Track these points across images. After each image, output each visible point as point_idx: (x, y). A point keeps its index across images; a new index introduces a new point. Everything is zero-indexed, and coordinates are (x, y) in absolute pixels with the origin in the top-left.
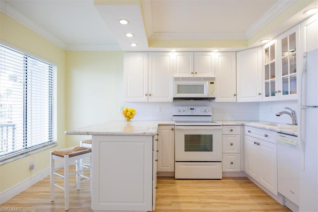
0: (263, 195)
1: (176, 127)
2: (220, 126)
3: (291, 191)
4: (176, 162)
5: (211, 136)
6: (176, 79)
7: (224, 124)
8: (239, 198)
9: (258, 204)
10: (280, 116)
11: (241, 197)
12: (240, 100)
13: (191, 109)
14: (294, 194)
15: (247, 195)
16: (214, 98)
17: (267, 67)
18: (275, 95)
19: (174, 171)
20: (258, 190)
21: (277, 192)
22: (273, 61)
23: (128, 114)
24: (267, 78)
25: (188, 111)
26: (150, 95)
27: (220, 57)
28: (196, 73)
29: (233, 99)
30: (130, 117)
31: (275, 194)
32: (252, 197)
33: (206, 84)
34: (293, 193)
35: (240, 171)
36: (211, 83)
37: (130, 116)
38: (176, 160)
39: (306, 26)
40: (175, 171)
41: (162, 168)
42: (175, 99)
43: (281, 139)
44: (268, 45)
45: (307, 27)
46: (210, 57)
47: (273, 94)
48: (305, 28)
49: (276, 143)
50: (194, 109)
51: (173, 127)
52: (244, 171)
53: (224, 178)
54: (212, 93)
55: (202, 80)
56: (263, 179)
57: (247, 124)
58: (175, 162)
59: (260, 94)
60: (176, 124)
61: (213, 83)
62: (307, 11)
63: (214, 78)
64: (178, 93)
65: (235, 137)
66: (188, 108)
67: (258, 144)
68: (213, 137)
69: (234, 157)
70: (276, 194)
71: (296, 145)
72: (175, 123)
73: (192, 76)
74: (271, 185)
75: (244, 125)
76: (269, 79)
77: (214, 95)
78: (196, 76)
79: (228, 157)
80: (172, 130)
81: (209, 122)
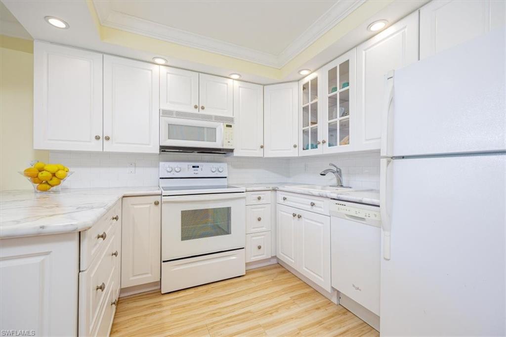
0: (307, 290)
1: (163, 197)
2: (243, 192)
3: (354, 286)
4: (164, 262)
5: (229, 209)
6: (166, 113)
7: (249, 189)
8: (276, 309)
9: (306, 311)
10: (325, 175)
11: (279, 304)
12: (269, 153)
13: (194, 167)
14: (360, 290)
15: (286, 298)
16: (232, 151)
17: (305, 109)
18: (317, 148)
19: (159, 280)
20: (298, 282)
21: (330, 287)
22: (314, 101)
23: (44, 175)
24: (305, 124)
25: (188, 171)
26: (108, 138)
27: (240, 88)
28: (203, 108)
29: (258, 153)
30: (50, 182)
31: (327, 290)
32: (294, 301)
33: (221, 127)
34: (358, 289)
35: (270, 257)
36: (227, 126)
37: (51, 179)
38: (163, 260)
39: (365, 50)
40: (161, 279)
41: (132, 278)
42: (163, 149)
43: (339, 208)
44: (308, 79)
45: (367, 51)
46: (226, 85)
47: (315, 146)
48: (364, 52)
49: (329, 215)
50: (198, 167)
51: (158, 198)
52: (276, 256)
53: (248, 272)
54: (229, 142)
55: (213, 120)
56: (306, 267)
57: (281, 188)
58: (162, 263)
59: (295, 146)
60: (164, 193)
61: (230, 126)
62: (373, 22)
63: (232, 120)
64: (169, 139)
65: (264, 208)
66: (188, 165)
67: (299, 217)
68: (232, 210)
69: (263, 237)
70: (329, 290)
71: (365, 217)
72: (163, 191)
73: (196, 111)
74: (320, 276)
75: (277, 189)
76: (308, 125)
77: (232, 145)
78: (202, 112)
79: (254, 238)
80: (156, 203)
81: (223, 187)
